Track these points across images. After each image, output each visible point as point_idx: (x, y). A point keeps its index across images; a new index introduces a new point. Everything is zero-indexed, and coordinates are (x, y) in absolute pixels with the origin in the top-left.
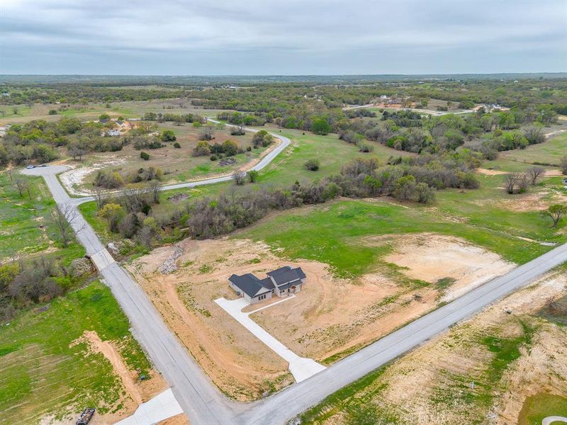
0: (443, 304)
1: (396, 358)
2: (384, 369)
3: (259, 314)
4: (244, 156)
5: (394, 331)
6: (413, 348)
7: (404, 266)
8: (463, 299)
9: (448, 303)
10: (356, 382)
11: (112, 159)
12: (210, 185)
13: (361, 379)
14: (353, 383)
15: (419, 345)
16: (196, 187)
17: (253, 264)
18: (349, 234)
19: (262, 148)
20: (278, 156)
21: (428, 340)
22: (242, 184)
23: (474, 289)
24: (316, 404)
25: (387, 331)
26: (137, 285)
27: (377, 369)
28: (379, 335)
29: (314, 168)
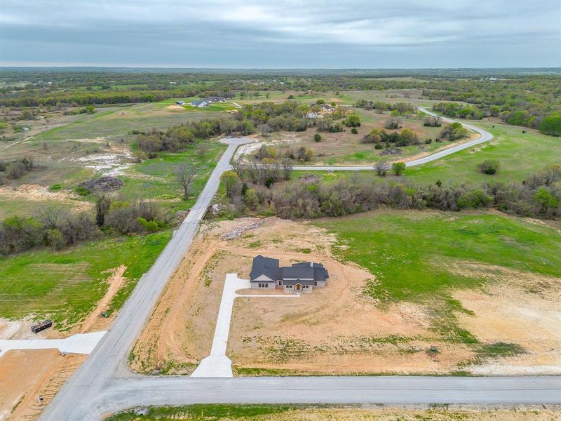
0: (463, 374)
1: (313, 405)
2: (286, 409)
3: (246, 300)
4: (416, 148)
5: (353, 375)
6: (348, 405)
7: (469, 309)
8: (501, 381)
9: (472, 376)
10: (240, 405)
11: (291, 138)
12: (351, 171)
13: (249, 405)
14: (235, 405)
15: (359, 405)
16: (336, 171)
17: (301, 253)
18: (447, 252)
19: (447, 142)
20: (458, 153)
21: (381, 405)
22: (384, 175)
23: (539, 375)
24: (177, 404)
25: (345, 371)
26: (191, 241)
27: (278, 405)
28: (329, 371)
29: (490, 171)
